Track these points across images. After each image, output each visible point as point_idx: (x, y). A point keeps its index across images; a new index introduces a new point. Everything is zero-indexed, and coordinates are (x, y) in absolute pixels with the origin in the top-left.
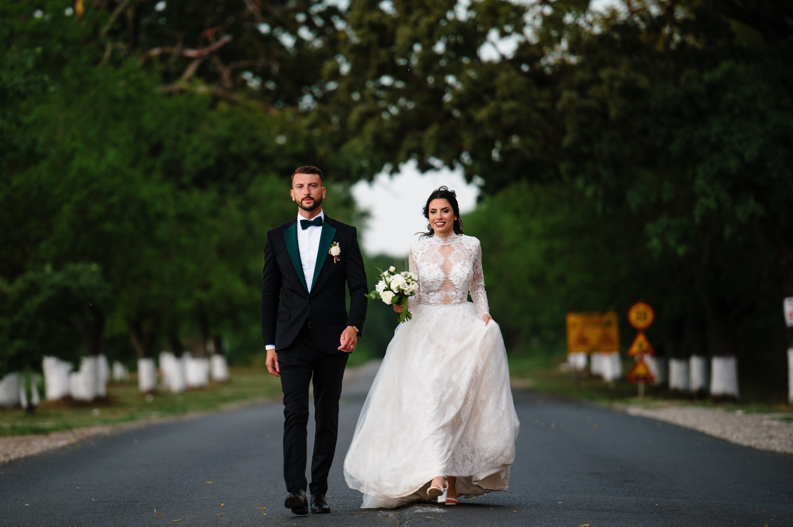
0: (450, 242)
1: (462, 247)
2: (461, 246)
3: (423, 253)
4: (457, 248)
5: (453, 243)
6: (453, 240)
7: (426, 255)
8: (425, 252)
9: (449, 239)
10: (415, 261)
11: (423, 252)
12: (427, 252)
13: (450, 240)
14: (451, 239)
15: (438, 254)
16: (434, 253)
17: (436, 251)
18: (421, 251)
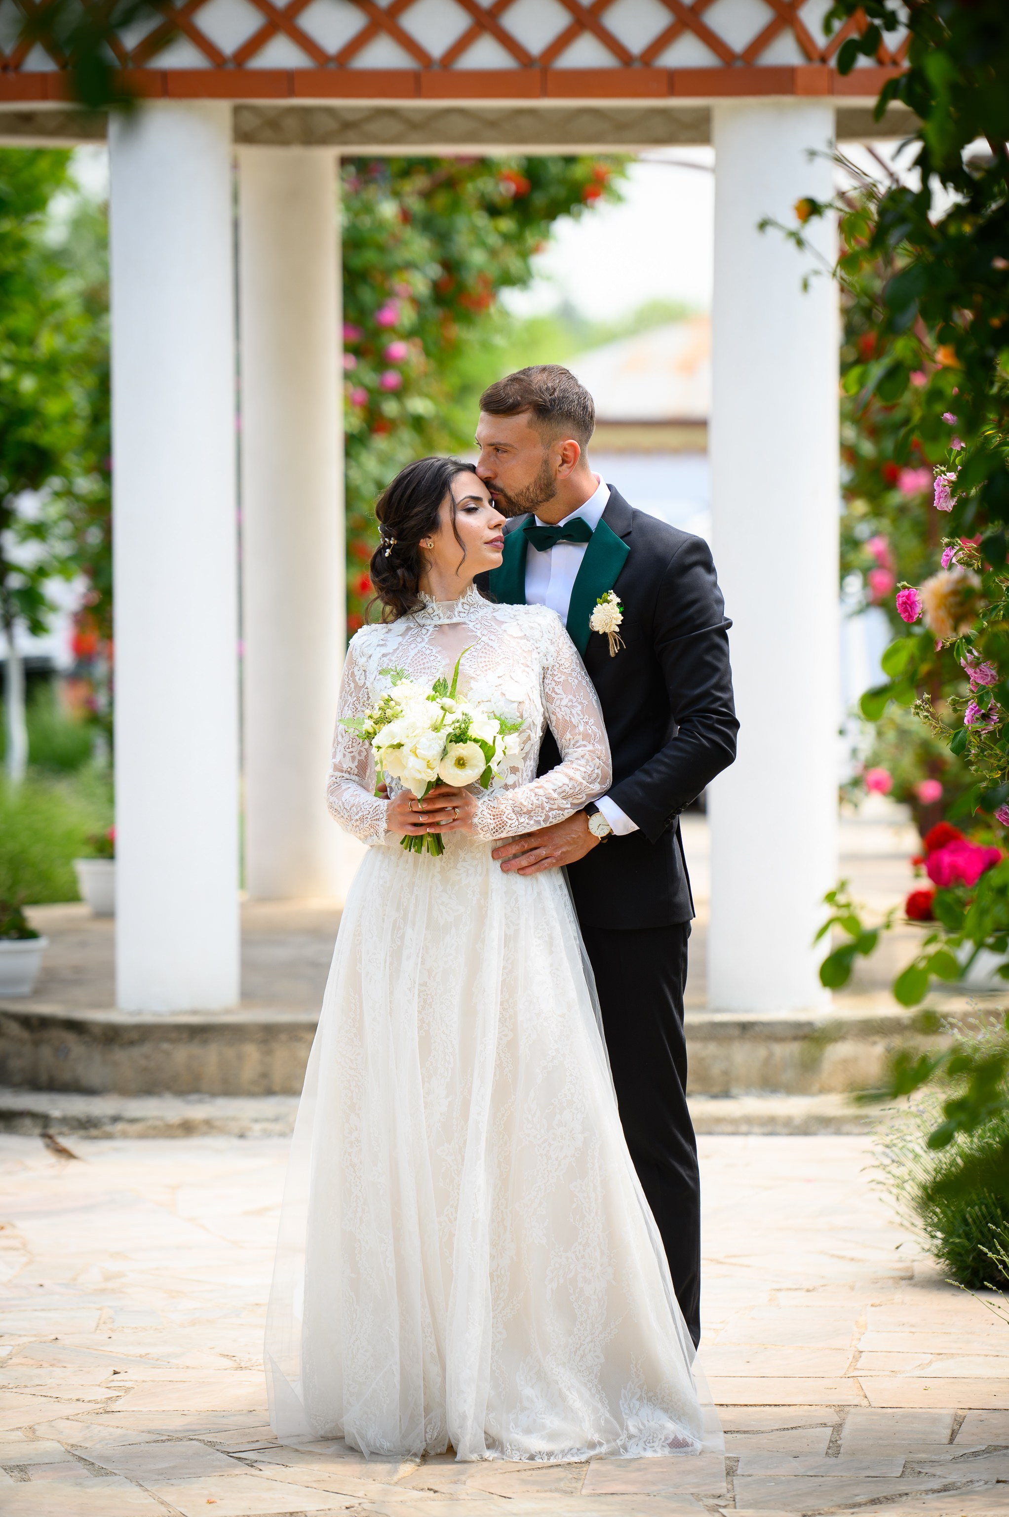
0: (462, 615)
1: (500, 630)
2: (496, 627)
3: (384, 655)
4: (485, 632)
5: (473, 617)
6: (472, 610)
7: (393, 658)
8: (391, 651)
9: (460, 605)
10: (361, 683)
11: (384, 650)
12: (398, 648)
13: (463, 610)
14: (467, 607)
15: (428, 652)
16: (416, 650)
17: (423, 644)
18: (378, 648)
